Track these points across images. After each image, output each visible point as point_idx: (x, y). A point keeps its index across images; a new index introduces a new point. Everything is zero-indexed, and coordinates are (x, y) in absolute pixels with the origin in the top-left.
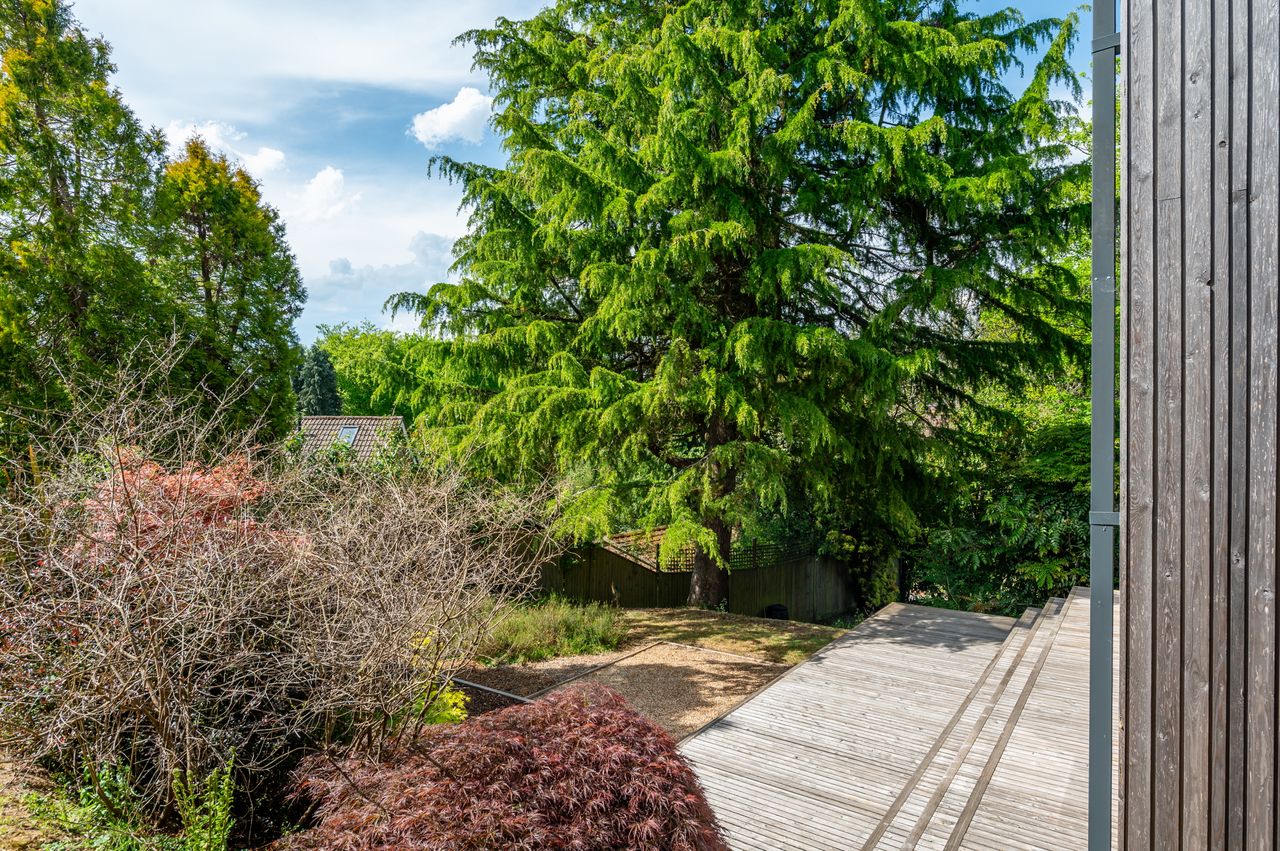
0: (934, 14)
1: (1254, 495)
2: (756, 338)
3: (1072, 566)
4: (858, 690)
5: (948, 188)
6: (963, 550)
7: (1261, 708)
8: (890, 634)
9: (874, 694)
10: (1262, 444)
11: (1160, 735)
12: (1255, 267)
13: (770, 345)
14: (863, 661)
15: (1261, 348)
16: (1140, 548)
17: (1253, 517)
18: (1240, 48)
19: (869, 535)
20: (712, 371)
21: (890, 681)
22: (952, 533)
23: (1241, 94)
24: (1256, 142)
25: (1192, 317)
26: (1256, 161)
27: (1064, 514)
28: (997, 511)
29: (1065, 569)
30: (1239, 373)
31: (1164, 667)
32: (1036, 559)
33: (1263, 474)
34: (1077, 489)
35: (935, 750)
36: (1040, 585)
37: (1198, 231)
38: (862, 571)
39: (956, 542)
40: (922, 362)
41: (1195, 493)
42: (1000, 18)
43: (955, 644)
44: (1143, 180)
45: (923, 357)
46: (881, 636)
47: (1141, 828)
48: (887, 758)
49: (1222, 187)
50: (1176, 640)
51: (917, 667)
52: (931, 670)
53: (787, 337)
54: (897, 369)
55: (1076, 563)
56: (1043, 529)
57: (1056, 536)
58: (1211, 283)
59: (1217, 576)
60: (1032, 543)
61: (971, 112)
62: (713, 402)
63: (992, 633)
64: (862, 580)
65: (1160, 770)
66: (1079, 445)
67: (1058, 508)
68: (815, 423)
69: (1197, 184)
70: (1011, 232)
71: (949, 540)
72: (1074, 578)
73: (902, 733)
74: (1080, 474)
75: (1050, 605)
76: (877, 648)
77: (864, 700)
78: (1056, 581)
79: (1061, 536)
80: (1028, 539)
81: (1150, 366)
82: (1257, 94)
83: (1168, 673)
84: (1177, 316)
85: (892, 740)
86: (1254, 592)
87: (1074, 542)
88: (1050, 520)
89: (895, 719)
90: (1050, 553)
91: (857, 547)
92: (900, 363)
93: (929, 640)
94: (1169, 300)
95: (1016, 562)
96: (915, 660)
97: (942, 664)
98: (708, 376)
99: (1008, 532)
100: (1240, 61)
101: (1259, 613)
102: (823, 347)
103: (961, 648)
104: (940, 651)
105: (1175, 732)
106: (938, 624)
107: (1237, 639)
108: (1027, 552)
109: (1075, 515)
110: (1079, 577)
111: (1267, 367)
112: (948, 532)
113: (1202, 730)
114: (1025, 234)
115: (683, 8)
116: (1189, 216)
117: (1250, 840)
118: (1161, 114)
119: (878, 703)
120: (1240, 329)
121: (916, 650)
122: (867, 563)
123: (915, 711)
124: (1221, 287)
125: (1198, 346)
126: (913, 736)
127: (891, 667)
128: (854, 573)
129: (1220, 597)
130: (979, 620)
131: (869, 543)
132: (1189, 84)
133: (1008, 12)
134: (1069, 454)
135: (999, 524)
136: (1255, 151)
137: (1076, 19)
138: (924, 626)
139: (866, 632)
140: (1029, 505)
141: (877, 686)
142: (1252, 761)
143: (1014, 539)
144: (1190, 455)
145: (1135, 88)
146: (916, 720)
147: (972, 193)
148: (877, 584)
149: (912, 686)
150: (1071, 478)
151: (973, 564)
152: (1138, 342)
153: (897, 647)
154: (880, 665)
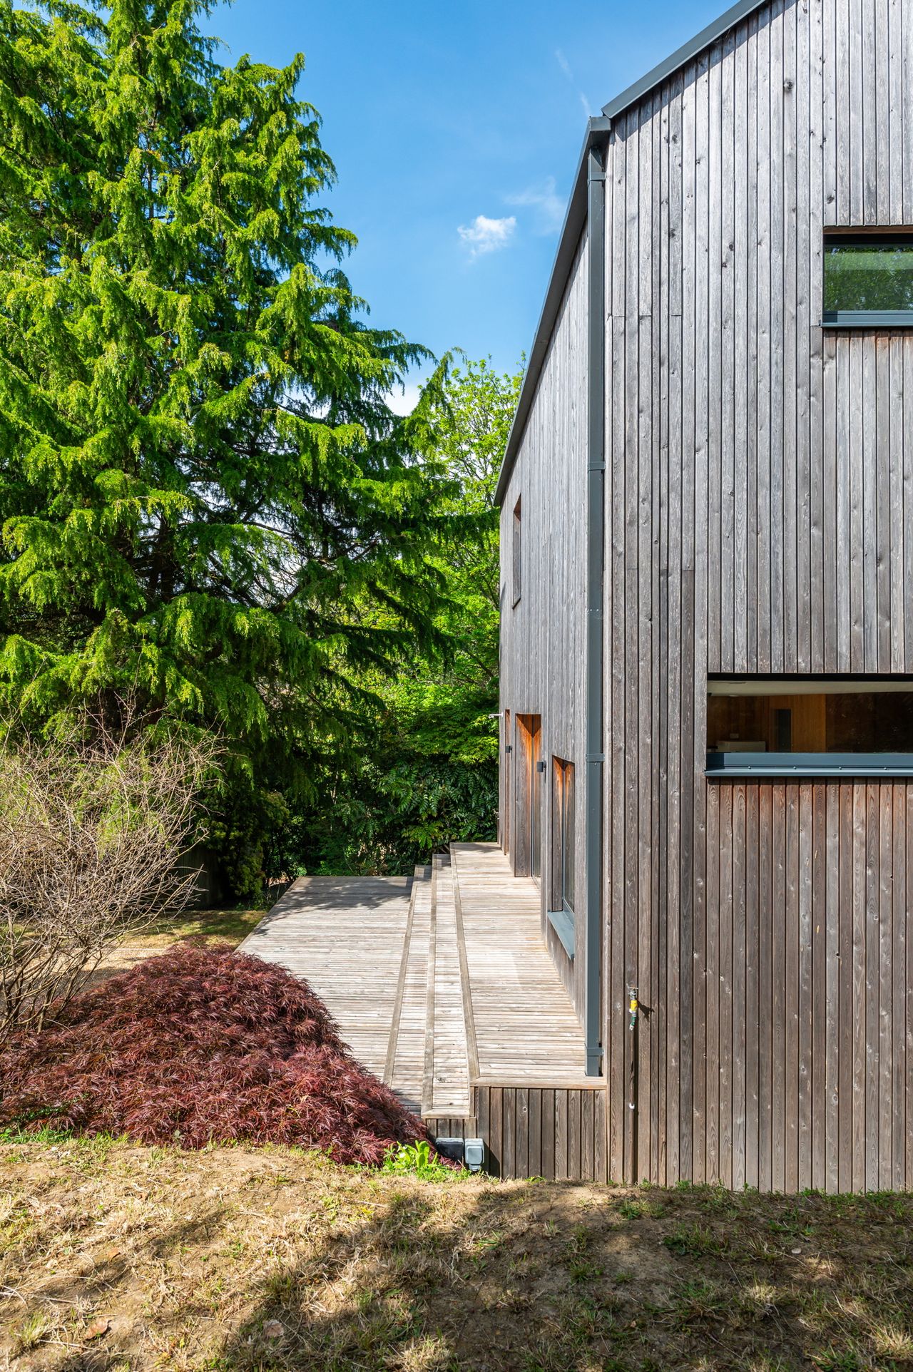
0: (330, 315)
1: (670, 739)
2: (195, 614)
3: (446, 827)
4: (311, 950)
5: (354, 485)
6: (359, 821)
7: (673, 857)
8: (312, 903)
9: (327, 950)
10: (674, 711)
11: (628, 882)
12: (670, 613)
13: (207, 621)
14: (302, 927)
15: (673, 658)
16: (618, 773)
17: (670, 752)
18: (664, 490)
19: (240, 820)
20: (153, 646)
21: (332, 938)
22: (351, 806)
23: (664, 516)
24: (671, 544)
25: (642, 639)
26: (671, 554)
27: (440, 782)
28: (387, 784)
29: (441, 829)
30: (663, 671)
31: (630, 842)
32: (416, 824)
33: (674, 727)
34: (452, 759)
35: (403, 975)
36: (422, 845)
37: (645, 590)
38: (231, 859)
39: (354, 813)
40: (339, 646)
41: (644, 739)
42: (387, 335)
43: (371, 902)
44: (619, 555)
45: (339, 642)
46: (306, 905)
47: (619, 940)
48: (362, 993)
49: (656, 566)
50: (636, 825)
51: (348, 924)
52: (362, 925)
53: (224, 615)
54: (316, 651)
55: (448, 823)
56: (425, 797)
57: (436, 802)
58: (651, 620)
59: (654, 786)
60: (417, 809)
61: (361, 415)
62: (155, 678)
63: (394, 891)
64: (230, 869)
65: (628, 903)
66: (451, 723)
67: (435, 777)
68: (250, 702)
69: (644, 564)
70: (403, 534)
71: (349, 813)
72: (447, 837)
73: (365, 974)
74: (455, 747)
75: (437, 860)
76: (308, 915)
77: (320, 956)
78: (435, 841)
79: (439, 802)
80: (413, 806)
81: (623, 666)
82: (672, 518)
83: (632, 845)
84: (636, 638)
85: (359, 980)
86: (670, 793)
87: (447, 806)
88: (430, 788)
89: (354, 965)
90: (430, 818)
91: (228, 835)
92: (318, 645)
93: (348, 902)
94: (631, 627)
95: (401, 828)
96: (345, 920)
97: (367, 919)
98: (150, 651)
99: (397, 801)
100: (664, 498)
101: (673, 804)
102: (260, 626)
103: (377, 905)
104: (361, 909)
105: (635, 879)
106: (347, 889)
107: (663, 820)
108: (412, 818)
109: (448, 782)
110: (450, 836)
111: (676, 669)
112: (347, 805)
113: (647, 875)
114: (414, 537)
115: (100, 244)
116: (641, 580)
117: (669, 931)
118: (628, 518)
119: (331, 955)
120: (664, 647)
121: (340, 912)
122: (235, 850)
123: (365, 956)
124: (656, 621)
125: (645, 656)
126: (374, 974)
127: (328, 928)
128: (223, 861)
129: (655, 798)
130: (377, 881)
131: (240, 829)
132: (641, 505)
133: (393, 333)
134: (444, 730)
135: (389, 794)
136: (671, 549)
137: (451, 358)
138: (338, 893)
139: (291, 904)
140: (413, 776)
141: (325, 944)
142: (670, 887)
143: (404, 806)
144: (641, 718)
145: (615, 500)
146: (370, 963)
147: (378, 495)
148: (246, 870)
149: (355, 939)
150: (447, 750)
151: (368, 832)
152: (617, 651)
153: (324, 911)
154: (319, 928)
